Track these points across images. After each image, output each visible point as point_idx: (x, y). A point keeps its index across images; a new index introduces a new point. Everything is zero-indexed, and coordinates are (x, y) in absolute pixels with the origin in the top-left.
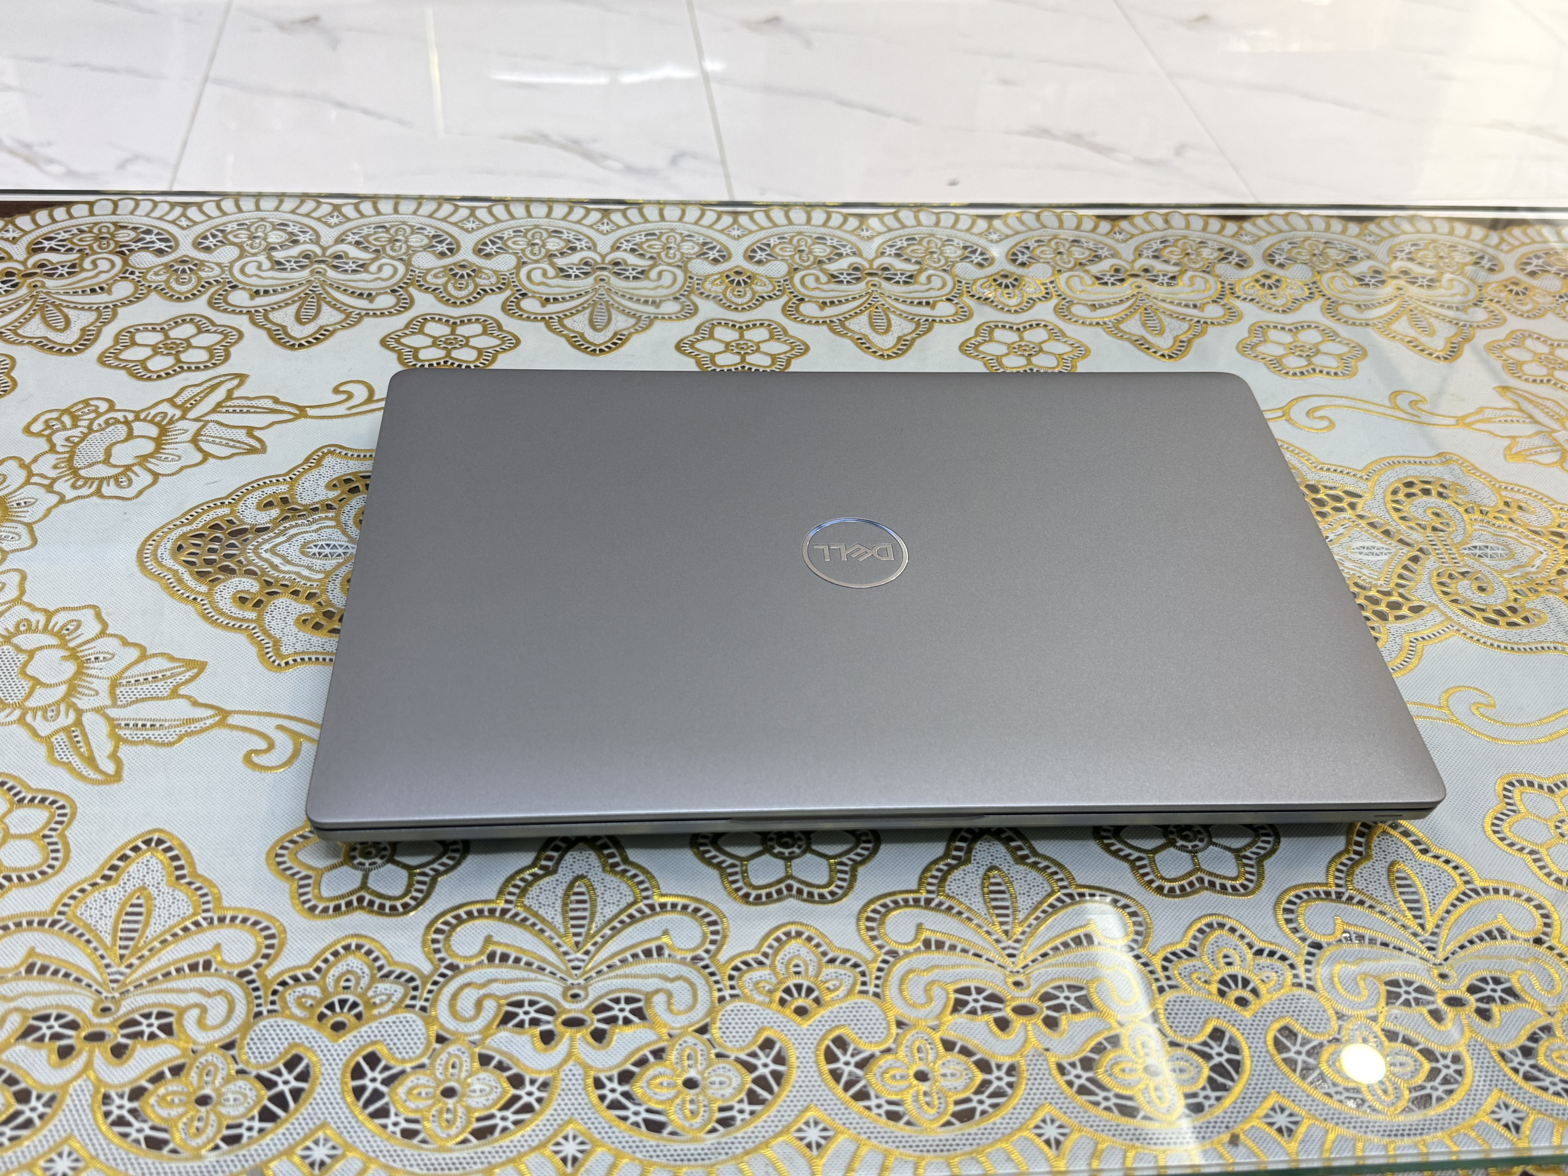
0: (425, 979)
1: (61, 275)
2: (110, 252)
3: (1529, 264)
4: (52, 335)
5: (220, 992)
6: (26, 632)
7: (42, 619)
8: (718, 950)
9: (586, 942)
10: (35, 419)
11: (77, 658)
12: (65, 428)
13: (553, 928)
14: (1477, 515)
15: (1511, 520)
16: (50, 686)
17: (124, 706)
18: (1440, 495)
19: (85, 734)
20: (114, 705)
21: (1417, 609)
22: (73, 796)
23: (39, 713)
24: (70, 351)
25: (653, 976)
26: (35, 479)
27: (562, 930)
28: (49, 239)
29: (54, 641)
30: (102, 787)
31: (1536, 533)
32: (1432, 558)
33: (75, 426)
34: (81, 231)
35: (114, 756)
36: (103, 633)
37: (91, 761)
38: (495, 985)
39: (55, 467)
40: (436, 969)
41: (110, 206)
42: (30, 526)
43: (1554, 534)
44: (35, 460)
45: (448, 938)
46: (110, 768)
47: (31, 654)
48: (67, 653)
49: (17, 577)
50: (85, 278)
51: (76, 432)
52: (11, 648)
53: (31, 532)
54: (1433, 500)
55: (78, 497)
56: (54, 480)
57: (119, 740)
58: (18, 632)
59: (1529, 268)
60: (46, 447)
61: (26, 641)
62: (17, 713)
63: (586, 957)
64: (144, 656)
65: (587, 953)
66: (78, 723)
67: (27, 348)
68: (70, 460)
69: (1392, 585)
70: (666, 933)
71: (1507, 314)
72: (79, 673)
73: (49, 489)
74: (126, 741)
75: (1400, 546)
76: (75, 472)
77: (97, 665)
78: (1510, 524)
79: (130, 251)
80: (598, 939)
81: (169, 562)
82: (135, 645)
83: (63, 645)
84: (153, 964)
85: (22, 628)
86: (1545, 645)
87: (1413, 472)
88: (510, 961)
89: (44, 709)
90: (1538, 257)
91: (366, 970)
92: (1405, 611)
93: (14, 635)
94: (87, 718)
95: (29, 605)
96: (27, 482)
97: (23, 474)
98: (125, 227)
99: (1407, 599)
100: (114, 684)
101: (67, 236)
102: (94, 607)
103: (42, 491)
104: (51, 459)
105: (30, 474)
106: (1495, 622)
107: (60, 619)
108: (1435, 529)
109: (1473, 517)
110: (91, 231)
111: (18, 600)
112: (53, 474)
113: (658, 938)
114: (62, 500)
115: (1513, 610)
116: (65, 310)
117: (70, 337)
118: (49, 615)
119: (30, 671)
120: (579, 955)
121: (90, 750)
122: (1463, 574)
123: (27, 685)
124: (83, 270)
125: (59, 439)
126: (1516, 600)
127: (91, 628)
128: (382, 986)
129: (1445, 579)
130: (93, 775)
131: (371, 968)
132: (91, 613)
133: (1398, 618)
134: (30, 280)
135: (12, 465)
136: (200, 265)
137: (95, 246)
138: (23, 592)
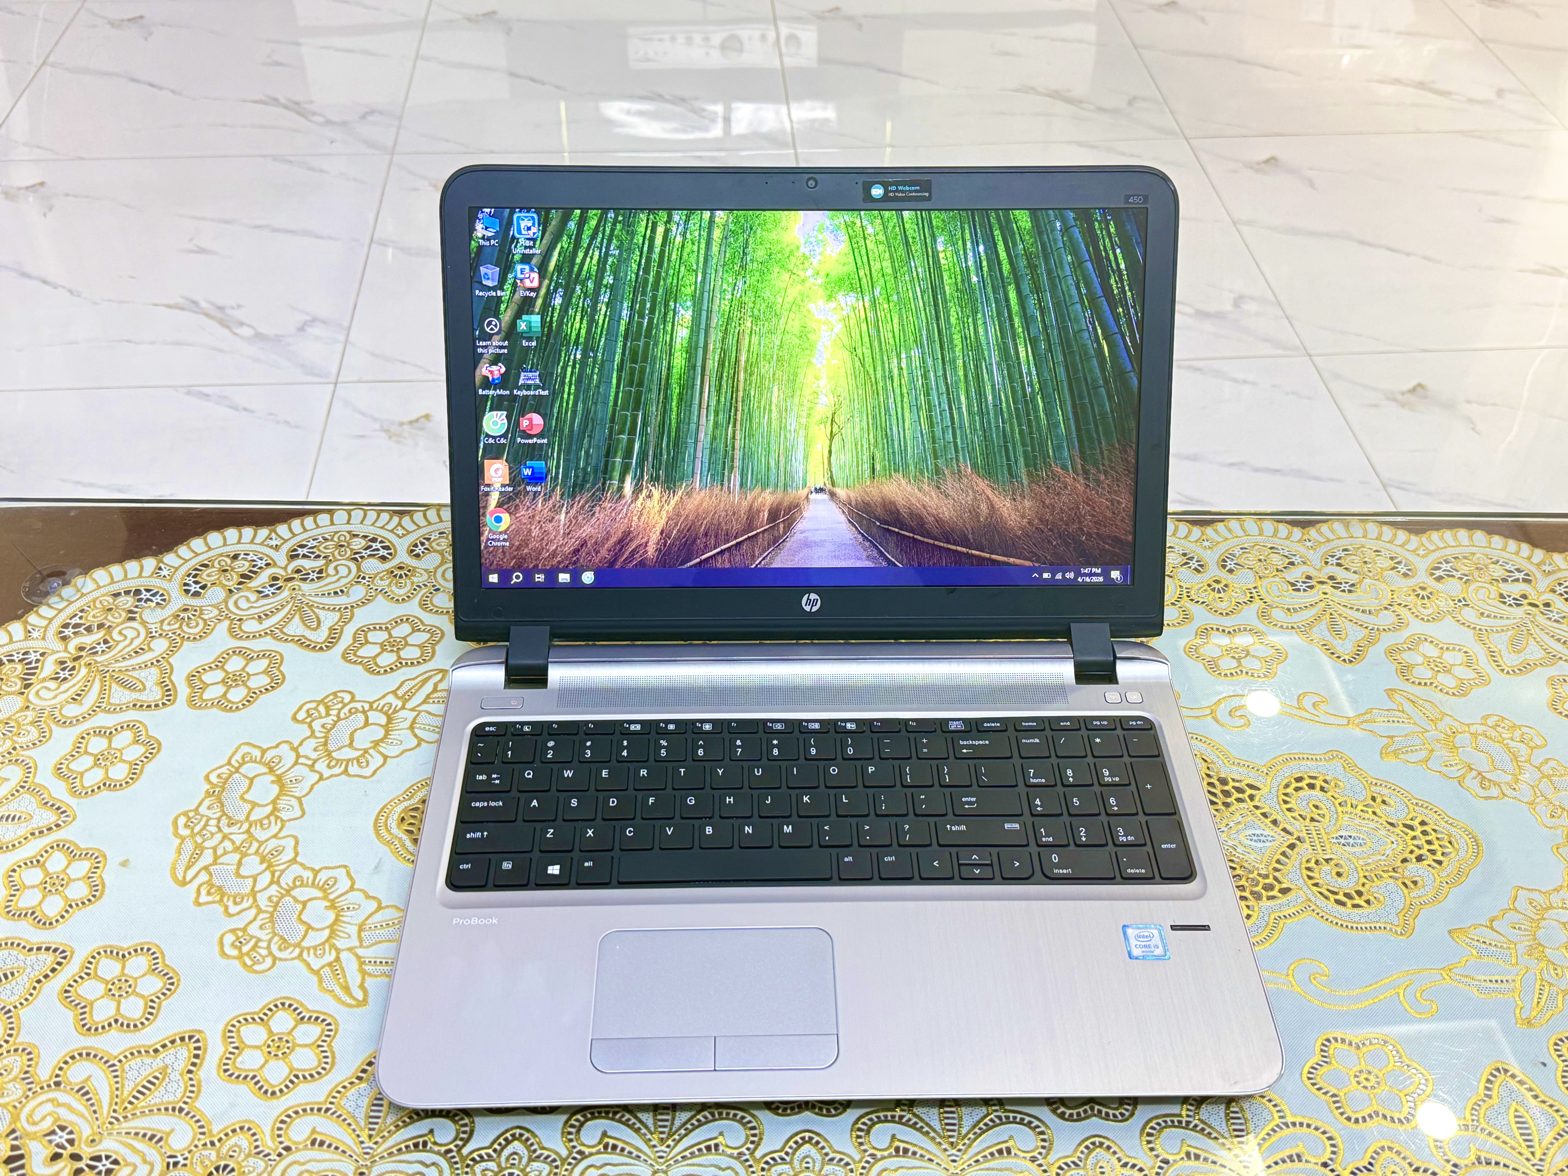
0: (563, 1160)
1: (313, 580)
2: (346, 559)
3: (1438, 568)
4: (308, 634)
5: (434, 1164)
6: (300, 886)
7: (311, 875)
8: (755, 1149)
9: (668, 1139)
10: (300, 708)
11: (336, 908)
12: (321, 717)
13: (646, 1127)
14: (1349, 808)
15: (1374, 813)
16: (318, 930)
17: (368, 947)
18: (1322, 789)
19: (343, 969)
20: (361, 946)
21: (1285, 891)
22: (336, 1016)
23: (312, 951)
24: (321, 648)
25: (712, 1166)
26: (301, 760)
27: (652, 1129)
28: (302, 546)
29: (320, 894)
30: (355, 1009)
31: (1392, 824)
32: (1307, 845)
33: (328, 715)
34: (326, 539)
35: (362, 986)
36: (352, 889)
37: (346, 989)
38: (608, 1167)
39: (315, 750)
40: (570, 1153)
41: (345, 516)
42: (299, 799)
43: (1405, 826)
44: (301, 744)
45: (578, 1131)
46: (360, 996)
47: (304, 904)
48: (328, 904)
49: (292, 842)
50: (330, 583)
51: (329, 720)
52: (291, 900)
53: (301, 804)
54: (1317, 792)
55: (332, 776)
56: (315, 761)
57: (364, 973)
58: (295, 887)
59: (1438, 573)
60: (309, 733)
61: (302, 893)
62: (297, 950)
63: (667, 1150)
64: (380, 908)
65: (668, 1146)
66: (338, 959)
67: (291, 645)
68: (325, 744)
69: (1271, 868)
70: (721, 1134)
71: (1411, 619)
72: (337, 920)
73: (312, 767)
74: (370, 975)
75: (1283, 833)
76: (329, 755)
77: (348, 913)
78: (1374, 817)
79: (362, 557)
80: (676, 1137)
81: (395, 830)
82: (374, 898)
83: (325, 898)
84: (391, 1142)
85: (298, 883)
86: (1378, 925)
87: (1305, 768)
88: (618, 1151)
89: (315, 948)
90: (1447, 562)
91: (526, 1152)
92: (1275, 893)
93: (292, 889)
94: (344, 956)
95: (302, 865)
96: (296, 763)
97: (293, 755)
98: (356, 536)
99: (1280, 882)
100: (361, 929)
101: (315, 543)
102: (345, 867)
103: (307, 769)
104: (312, 743)
105: (298, 756)
106: (1343, 904)
107: (323, 876)
108: (1312, 820)
109: (1345, 809)
110: (332, 540)
111: (294, 861)
112: (314, 755)
113: (716, 1138)
114: (321, 778)
115: (1360, 893)
116: (316, 610)
117: (321, 635)
118: (316, 872)
119: (303, 917)
120: (663, 1148)
121: (346, 982)
122: (1327, 861)
123: (303, 928)
124: (328, 575)
125: (316, 726)
126: (1363, 885)
127: (344, 884)
128: (535, 1165)
129: (1312, 864)
130: (349, 1001)
131: (529, 1151)
132: (343, 871)
133: (1270, 898)
134: (290, 584)
135: (285, 747)
136: (412, 571)
137: (336, 553)
138: (297, 854)
